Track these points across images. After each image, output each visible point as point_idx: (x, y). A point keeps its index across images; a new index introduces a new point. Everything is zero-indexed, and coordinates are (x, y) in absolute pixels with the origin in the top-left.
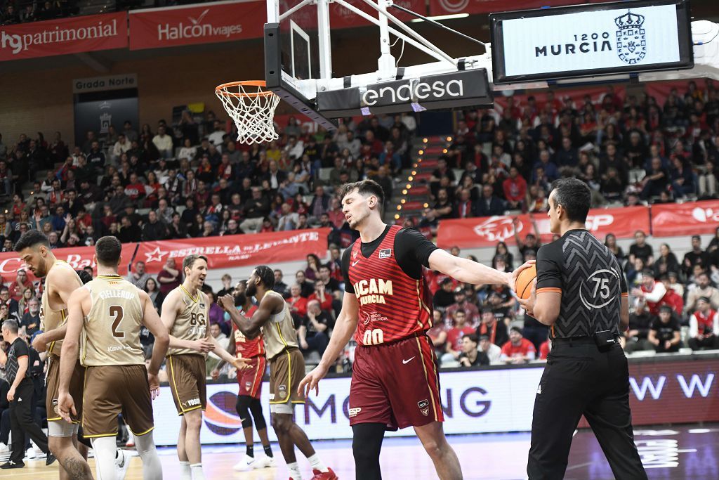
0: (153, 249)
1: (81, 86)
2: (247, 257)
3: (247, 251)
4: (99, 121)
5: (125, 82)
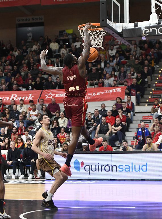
0: (49, 93)
1: (20, 21)
2: (89, 98)
3: (90, 95)
4: (27, 36)
5: (38, 19)
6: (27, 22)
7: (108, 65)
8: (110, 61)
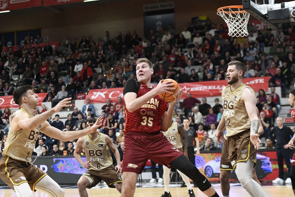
4: (156, 25)
5: (168, 6)
6: (156, 9)
7: (247, 54)
8: (250, 49)
